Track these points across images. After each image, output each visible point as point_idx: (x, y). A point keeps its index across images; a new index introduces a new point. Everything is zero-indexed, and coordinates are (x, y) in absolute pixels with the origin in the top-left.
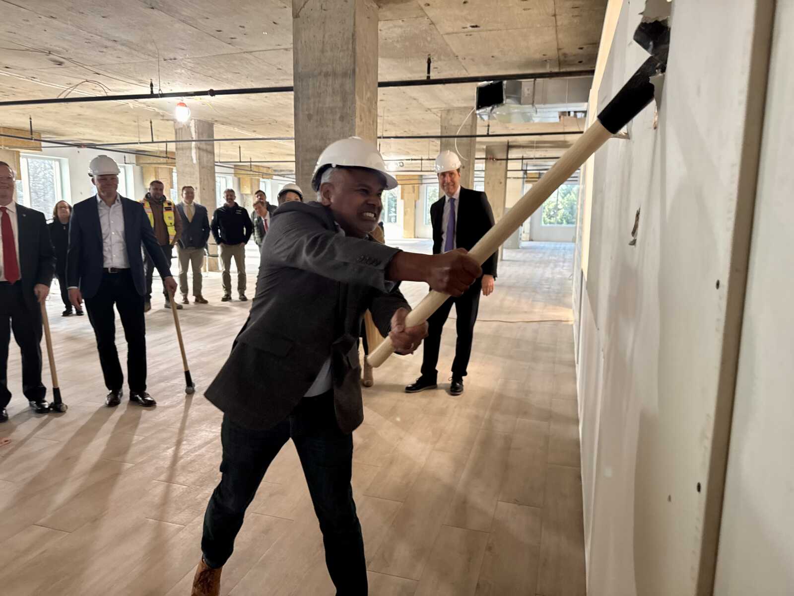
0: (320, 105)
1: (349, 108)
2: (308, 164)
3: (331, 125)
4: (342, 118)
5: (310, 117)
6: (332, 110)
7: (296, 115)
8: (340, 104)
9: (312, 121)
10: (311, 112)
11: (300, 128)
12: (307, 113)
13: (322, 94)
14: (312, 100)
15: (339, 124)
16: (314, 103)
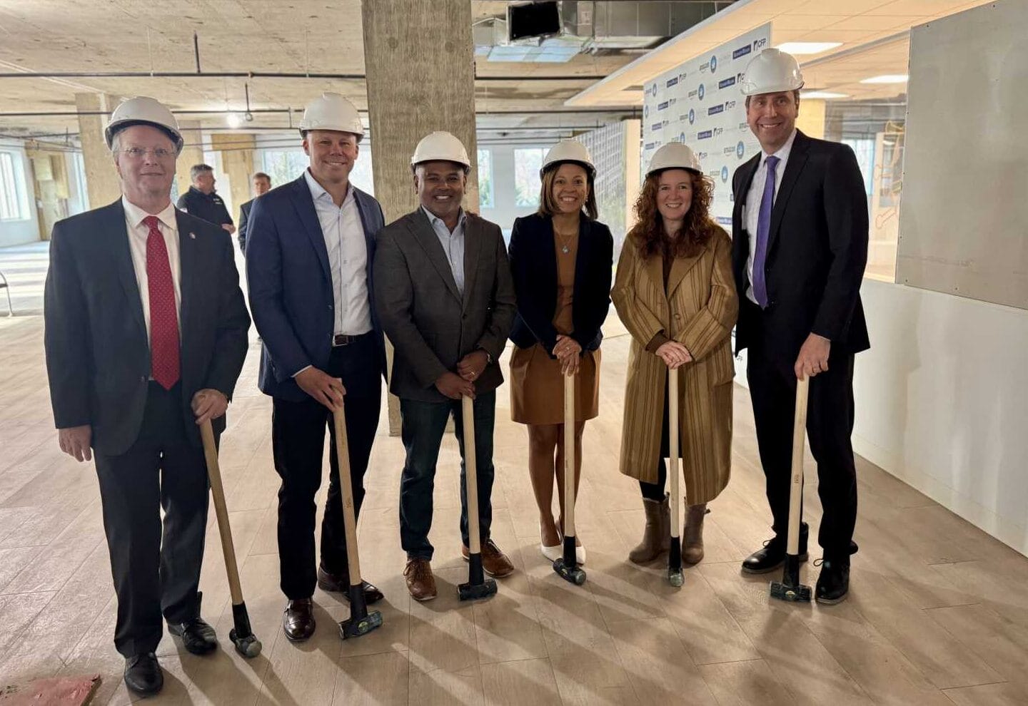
0: (411, 25)
1: (463, 32)
2: (393, 121)
3: (432, 57)
4: (450, 47)
5: (393, 44)
6: (433, 35)
7: (367, 39)
8: (447, 25)
9: (396, 50)
10: (396, 36)
11: (376, 61)
12: (388, 36)
13: (414, 7)
14: (395, 17)
15: (444, 56)
16: (400, 21)
